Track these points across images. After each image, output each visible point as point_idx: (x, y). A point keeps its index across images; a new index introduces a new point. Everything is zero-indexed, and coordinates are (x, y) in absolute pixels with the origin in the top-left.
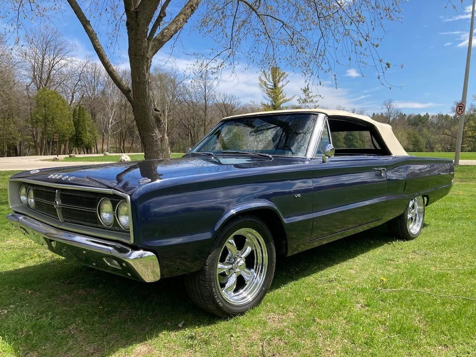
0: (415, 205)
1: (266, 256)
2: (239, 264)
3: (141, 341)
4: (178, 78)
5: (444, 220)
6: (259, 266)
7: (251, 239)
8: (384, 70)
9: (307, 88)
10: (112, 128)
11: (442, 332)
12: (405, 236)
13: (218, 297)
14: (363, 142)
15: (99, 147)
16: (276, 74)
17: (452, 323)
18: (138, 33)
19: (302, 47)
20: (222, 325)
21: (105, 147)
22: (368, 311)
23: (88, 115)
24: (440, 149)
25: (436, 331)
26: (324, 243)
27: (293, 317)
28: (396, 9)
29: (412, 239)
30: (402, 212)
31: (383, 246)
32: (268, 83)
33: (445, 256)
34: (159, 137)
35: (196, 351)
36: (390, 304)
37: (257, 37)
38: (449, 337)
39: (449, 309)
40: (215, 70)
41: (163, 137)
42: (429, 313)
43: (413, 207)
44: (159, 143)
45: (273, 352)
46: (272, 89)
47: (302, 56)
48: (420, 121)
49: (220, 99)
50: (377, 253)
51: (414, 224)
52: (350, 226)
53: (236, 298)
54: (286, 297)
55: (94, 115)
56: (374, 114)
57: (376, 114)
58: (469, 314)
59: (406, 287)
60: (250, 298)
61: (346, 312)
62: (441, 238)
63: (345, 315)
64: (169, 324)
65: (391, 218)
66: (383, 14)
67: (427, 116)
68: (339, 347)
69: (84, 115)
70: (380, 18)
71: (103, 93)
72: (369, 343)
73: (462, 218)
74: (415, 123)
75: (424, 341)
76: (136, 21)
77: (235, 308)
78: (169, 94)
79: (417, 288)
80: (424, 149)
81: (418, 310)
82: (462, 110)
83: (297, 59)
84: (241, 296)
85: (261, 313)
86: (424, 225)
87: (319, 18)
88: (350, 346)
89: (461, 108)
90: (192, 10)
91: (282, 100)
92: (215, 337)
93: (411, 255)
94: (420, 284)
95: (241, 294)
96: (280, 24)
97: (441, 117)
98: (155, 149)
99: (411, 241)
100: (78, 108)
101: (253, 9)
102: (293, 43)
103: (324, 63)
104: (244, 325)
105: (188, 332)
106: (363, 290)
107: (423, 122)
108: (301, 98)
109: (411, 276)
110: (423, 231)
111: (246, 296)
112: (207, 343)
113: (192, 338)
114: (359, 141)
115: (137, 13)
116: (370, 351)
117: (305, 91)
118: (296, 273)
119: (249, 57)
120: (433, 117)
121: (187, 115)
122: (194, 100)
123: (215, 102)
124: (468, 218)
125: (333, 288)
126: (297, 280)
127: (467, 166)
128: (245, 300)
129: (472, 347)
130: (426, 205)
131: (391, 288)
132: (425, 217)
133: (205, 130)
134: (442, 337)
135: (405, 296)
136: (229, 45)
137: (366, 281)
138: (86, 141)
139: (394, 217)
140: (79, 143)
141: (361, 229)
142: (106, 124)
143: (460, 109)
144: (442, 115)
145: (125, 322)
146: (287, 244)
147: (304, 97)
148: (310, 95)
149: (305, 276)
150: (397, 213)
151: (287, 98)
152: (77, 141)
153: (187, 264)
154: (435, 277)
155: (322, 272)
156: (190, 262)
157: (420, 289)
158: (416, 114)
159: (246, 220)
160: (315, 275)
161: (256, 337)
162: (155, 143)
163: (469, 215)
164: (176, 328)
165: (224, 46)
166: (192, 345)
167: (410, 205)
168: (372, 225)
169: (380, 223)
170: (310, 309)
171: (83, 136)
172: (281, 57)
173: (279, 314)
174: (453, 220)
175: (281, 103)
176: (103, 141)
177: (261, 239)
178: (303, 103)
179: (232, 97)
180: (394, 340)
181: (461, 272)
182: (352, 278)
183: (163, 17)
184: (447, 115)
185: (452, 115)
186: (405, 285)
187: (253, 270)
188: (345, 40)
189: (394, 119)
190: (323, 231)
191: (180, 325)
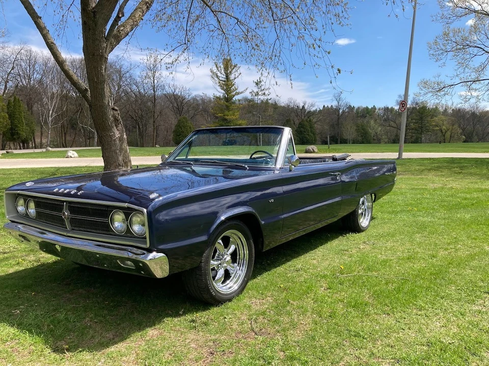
0: (365, 201)
1: (247, 252)
2: (226, 260)
3: (151, 327)
4: (124, 67)
5: (389, 213)
6: (241, 260)
7: (234, 239)
8: (336, 75)
9: (259, 80)
10: (52, 121)
11: (386, 304)
12: (357, 229)
13: (211, 288)
14: (314, 135)
15: (38, 140)
16: (228, 66)
17: (393, 297)
18: (97, 33)
19: (257, 45)
20: (215, 310)
21: (44, 141)
22: (330, 293)
23: (24, 106)
24: (386, 140)
25: (381, 304)
26: (290, 239)
27: (271, 301)
28: (345, 16)
29: (363, 231)
30: (354, 208)
31: (339, 239)
32: (219, 74)
33: (389, 245)
34: (117, 136)
35: (199, 331)
36: (346, 286)
37: (212, 33)
38: (391, 307)
39: (390, 287)
40: (169, 66)
41: (122, 136)
42: (376, 291)
43: (363, 204)
44: (118, 142)
45: (260, 327)
46: (224, 81)
47: (256, 53)
48: (368, 113)
49: (169, 90)
50: (334, 244)
51: (364, 218)
52: (312, 223)
53: (224, 288)
54: (263, 286)
55: (30, 107)
56: (324, 106)
57: (326, 106)
58: (406, 290)
59: (359, 272)
60: (236, 287)
61: (313, 295)
62: (386, 230)
63: (313, 297)
64: (170, 312)
65: (345, 214)
66: (334, 19)
67: (374, 108)
68: (310, 320)
69: (20, 106)
70: (330, 23)
71: (40, 82)
72: (332, 315)
73: (404, 210)
74: (363, 115)
75: (373, 312)
76: (94, 21)
77: (224, 296)
78: (114, 84)
79: (367, 273)
80: (372, 141)
81: (368, 289)
82: (405, 107)
83: (252, 56)
84: (229, 286)
85: (245, 299)
86: (372, 218)
87: (274, 20)
88: (318, 319)
89: (404, 105)
90: (148, 7)
91: (235, 92)
92: (212, 320)
93: (363, 245)
94: (369, 269)
95: (228, 284)
96: (234, 21)
97: (386, 109)
98: (113, 148)
99: (362, 233)
100: (12, 99)
101: (207, 5)
102: (248, 40)
103: (279, 64)
104: (233, 309)
105: (189, 317)
106: (325, 276)
107: (370, 114)
108: (253, 91)
109: (362, 263)
110: (372, 224)
111: (232, 286)
112: (206, 324)
113: (193, 321)
114: (310, 134)
115: (94, 12)
116: (334, 321)
117: (257, 84)
118: (268, 265)
119: (204, 53)
120: (379, 109)
121: (134, 106)
122: (142, 91)
123: (165, 92)
124: (408, 211)
125: (301, 276)
126: (269, 270)
127: (410, 159)
128: (232, 288)
129: (407, 314)
130: (374, 201)
131: (347, 274)
132: (373, 211)
133: (154, 122)
134: (386, 308)
135: (358, 279)
136: (184, 41)
137: (326, 269)
138: (24, 135)
139: (348, 213)
140: (15, 137)
141: (320, 226)
142: (46, 116)
143: (402, 106)
144: (388, 108)
145: (132, 313)
146: (263, 241)
147: (256, 90)
148: (263, 88)
149: (276, 267)
150: (349, 210)
151: (239, 90)
152: (12, 135)
153: (180, 262)
154: (381, 263)
155: (290, 263)
156: (183, 260)
157: (369, 274)
158: (364, 106)
159: (232, 223)
160: (284, 266)
161: (244, 317)
162: (113, 142)
163: (410, 208)
164: (177, 315)
165: (179, 41)
166: (195, 327)
167: (361, 203)
168: (329, 221)
169: (335, 219)
170: (284, 294)
171: (20, 130)
172: (235, 53)
173: (259, 299)
174: (396, 213)
175: (234, 96)
176: (42, 134)
177: (243, 239)
178: (256, 95)
179: (183, 87)
180: (351, 312)
181: (401, 258)
182: (315, 267)
183: (121, 17)
184: (392, 107)
185: (397, 108)
186: (358, 271)
187: (236, 265)
188: (299, 42)
189: (343, 112)
190: (289, 228)
191: (181, 313)
